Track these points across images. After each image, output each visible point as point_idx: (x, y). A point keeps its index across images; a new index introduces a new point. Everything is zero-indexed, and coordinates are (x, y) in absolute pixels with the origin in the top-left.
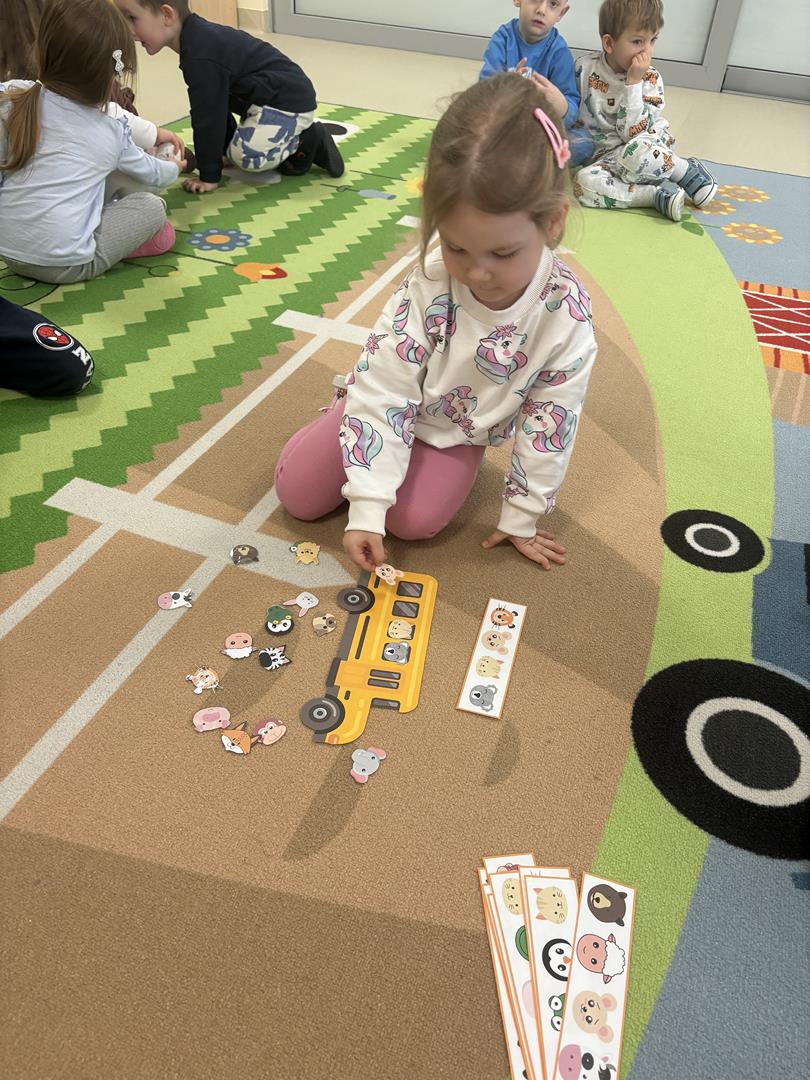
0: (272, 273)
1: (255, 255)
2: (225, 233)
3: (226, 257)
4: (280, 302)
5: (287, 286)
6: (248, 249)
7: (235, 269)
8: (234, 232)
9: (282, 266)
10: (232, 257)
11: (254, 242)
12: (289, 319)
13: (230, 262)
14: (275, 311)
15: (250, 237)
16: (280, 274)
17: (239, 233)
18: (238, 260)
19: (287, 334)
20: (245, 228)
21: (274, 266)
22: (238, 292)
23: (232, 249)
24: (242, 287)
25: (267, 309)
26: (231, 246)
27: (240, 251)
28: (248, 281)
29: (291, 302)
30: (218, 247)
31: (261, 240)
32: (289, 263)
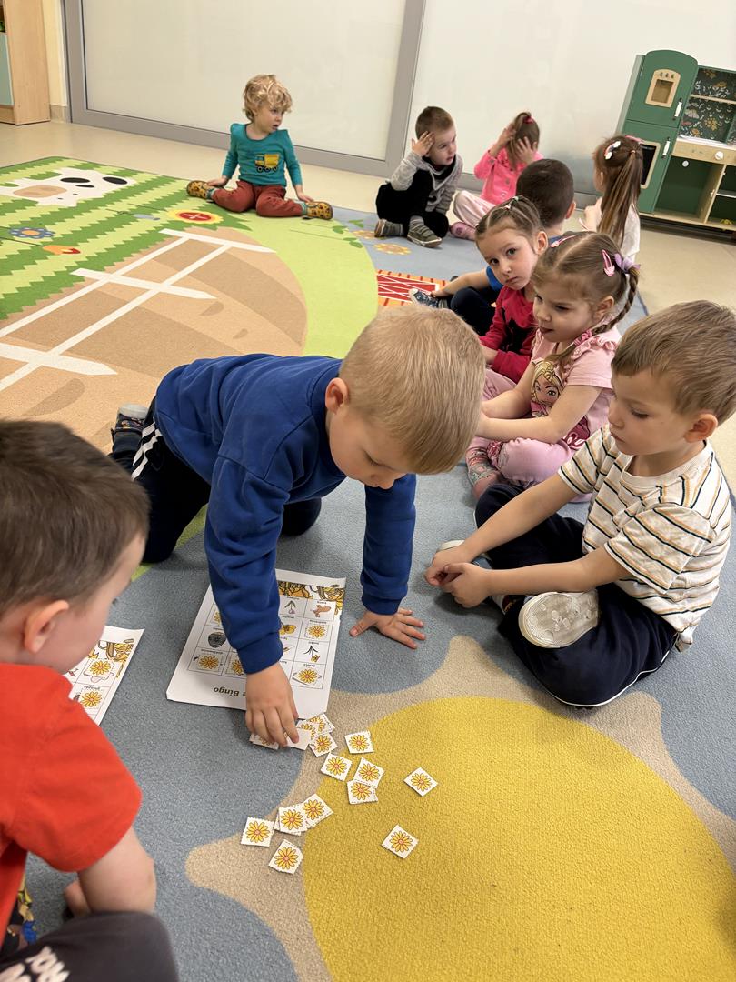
0: (71, 251)
1: (57, 242)
2: (36, 230)
4: (75, 264)
5: (81, 257)
6: (52, 239)
7: (43, 248)
8: (42, 230)
9: (76, 248)
10: (41, 242)
12: (80, 272)
13: (40, 244)
14: (71, 268)
15: (53, 233)
16: (75, 251)
17: (46, 230)
18: (45, 244)
20: (49, 228)
21: (71, 248)
22: (46, 258)
23: (41, 238)
24: (48, 256)
25: (67, 267)
26: (41, 236)
27: (47, 239)
28: (53, 254)
29: (81, 265)
30: (31, 236)
32: (81, 247)
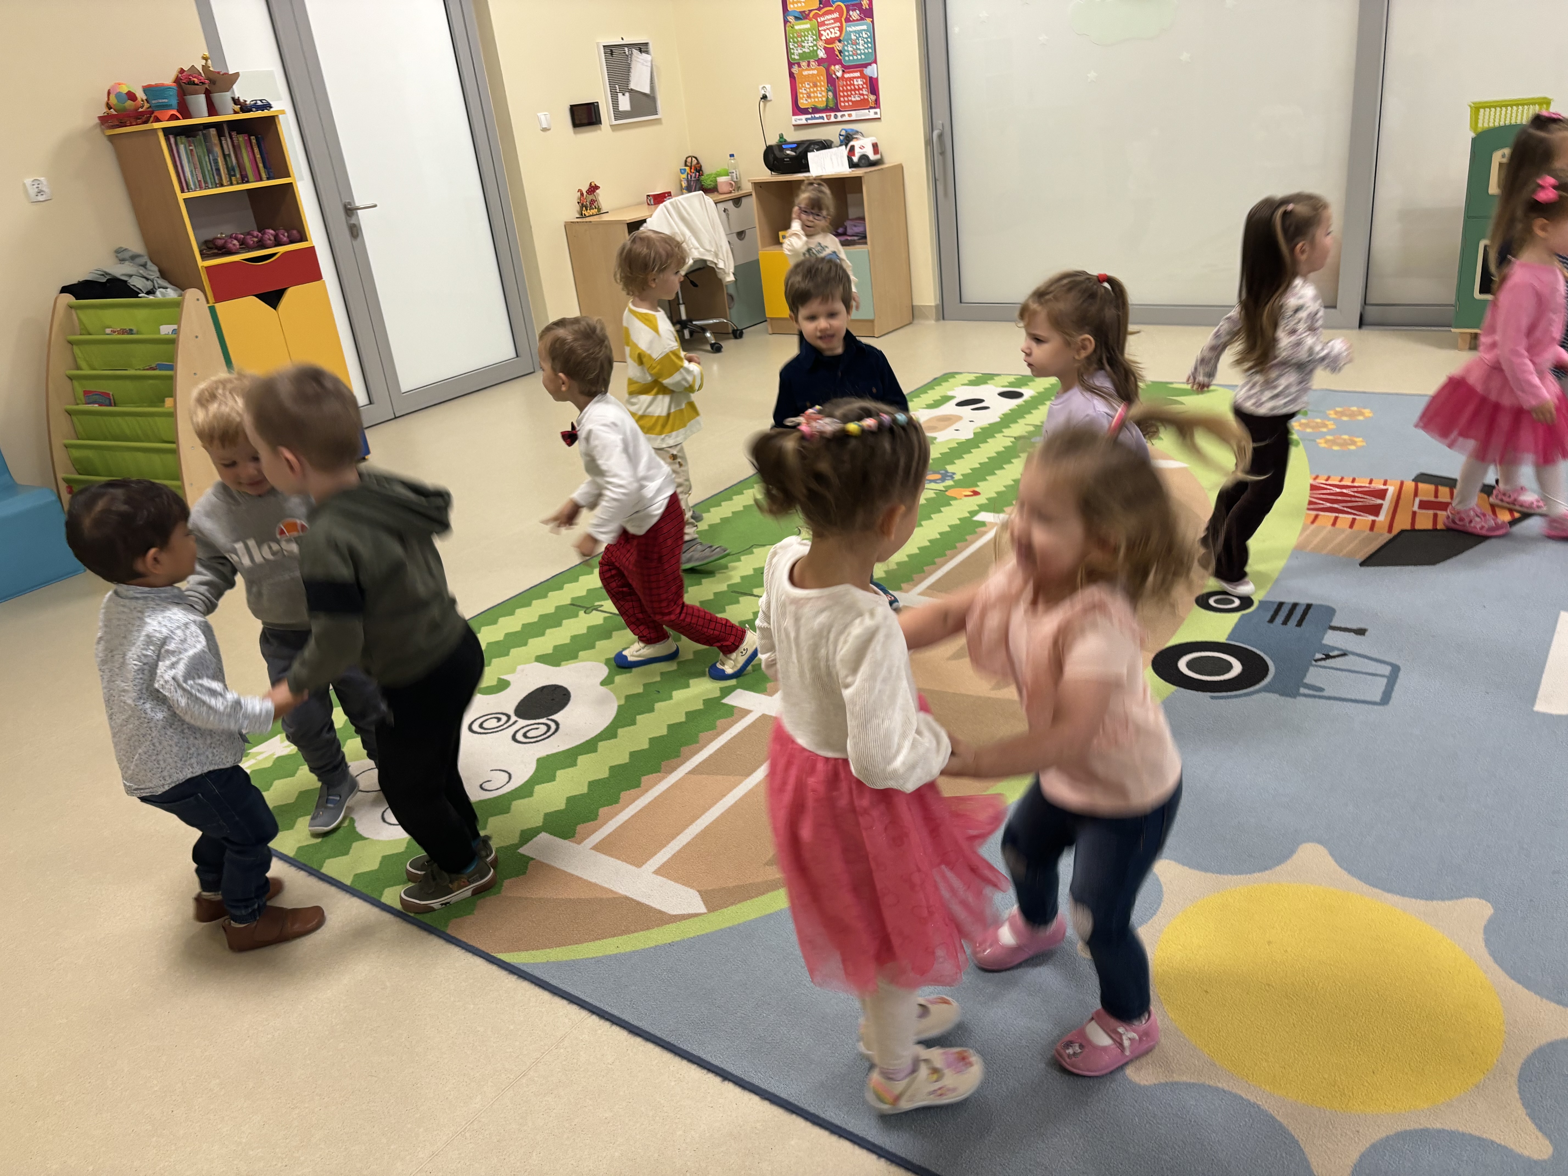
0: (972, 494)
1: (959, 484)
2: (939, 473)
3: (940, 486)
4: (977, 508)
5: (981, 500)
6: (954, 481)
7: (947, 493)
8: (943, 472)
9: (977, 489)
10: (944, 487)
11: (958, 477)
12: (983, 516)
13: (943, 489)
14: (974, 513)
15: (954, 474)
16: (976, 493)
17: (947, 472)
18: (948, 488)
19: (983, 524)
20: (950, 468)
21: (972, 489)
22: (950, 505)
23: (944, 481)
24: (951, 502)
25: (969, 512)
26: (943, 479)
27: (949, 483)
28: (955, 499)
29: (982, 508)
31: (962, 475)
32: (982, 487)
